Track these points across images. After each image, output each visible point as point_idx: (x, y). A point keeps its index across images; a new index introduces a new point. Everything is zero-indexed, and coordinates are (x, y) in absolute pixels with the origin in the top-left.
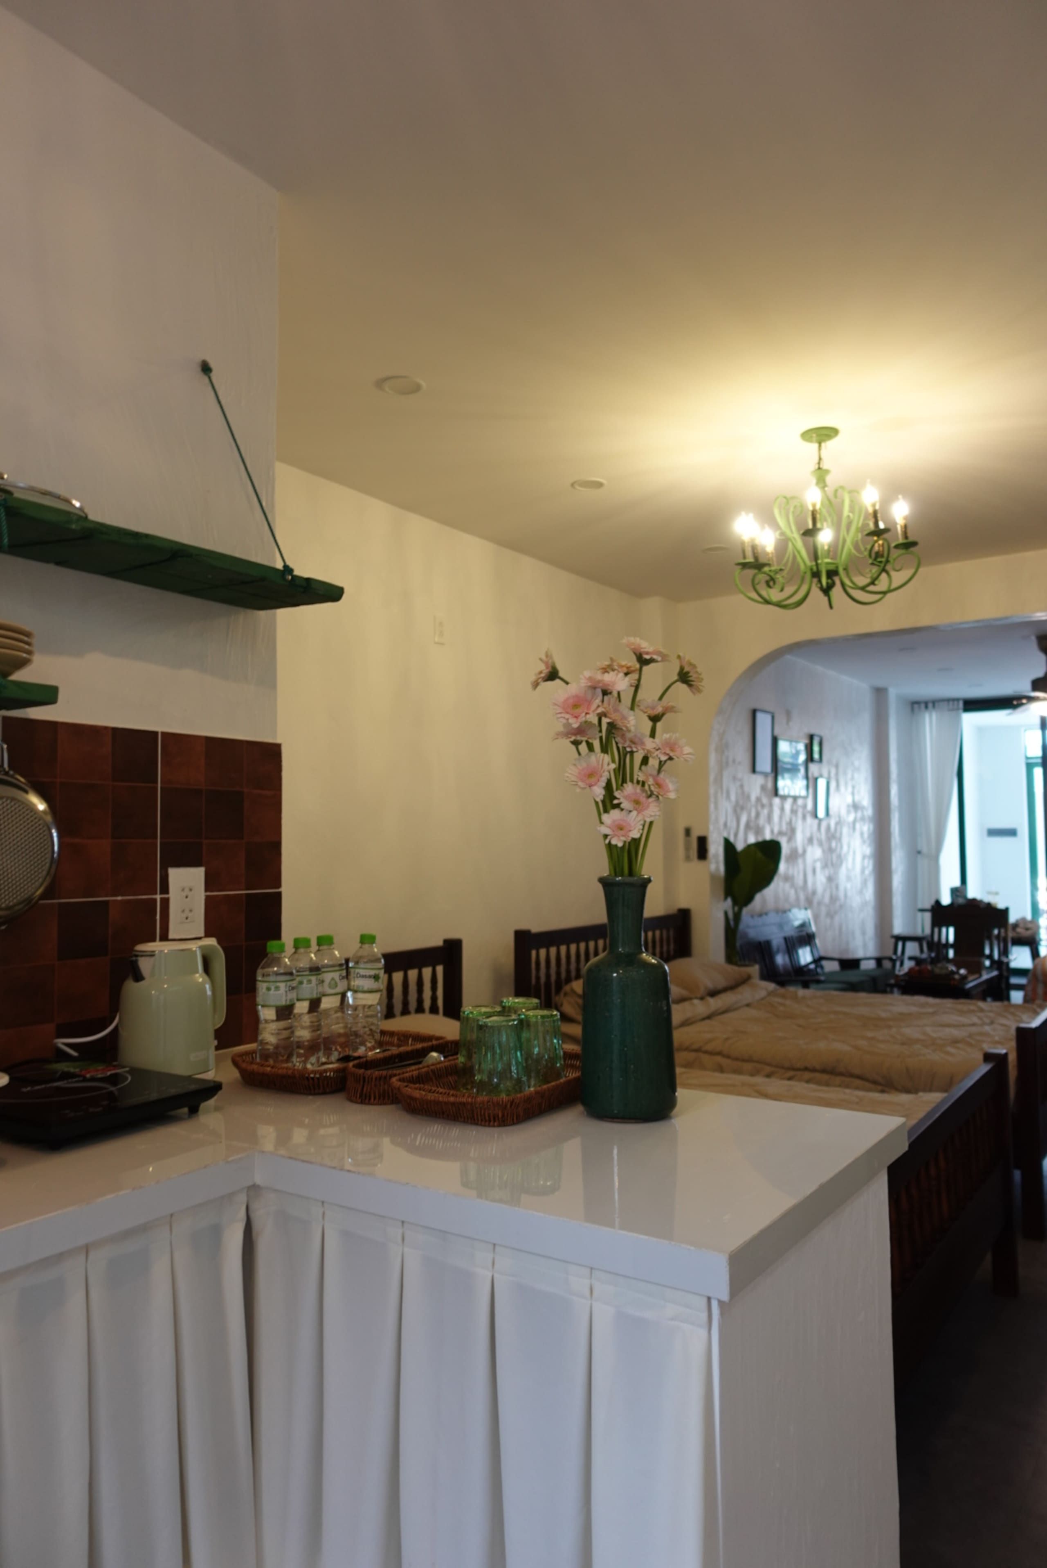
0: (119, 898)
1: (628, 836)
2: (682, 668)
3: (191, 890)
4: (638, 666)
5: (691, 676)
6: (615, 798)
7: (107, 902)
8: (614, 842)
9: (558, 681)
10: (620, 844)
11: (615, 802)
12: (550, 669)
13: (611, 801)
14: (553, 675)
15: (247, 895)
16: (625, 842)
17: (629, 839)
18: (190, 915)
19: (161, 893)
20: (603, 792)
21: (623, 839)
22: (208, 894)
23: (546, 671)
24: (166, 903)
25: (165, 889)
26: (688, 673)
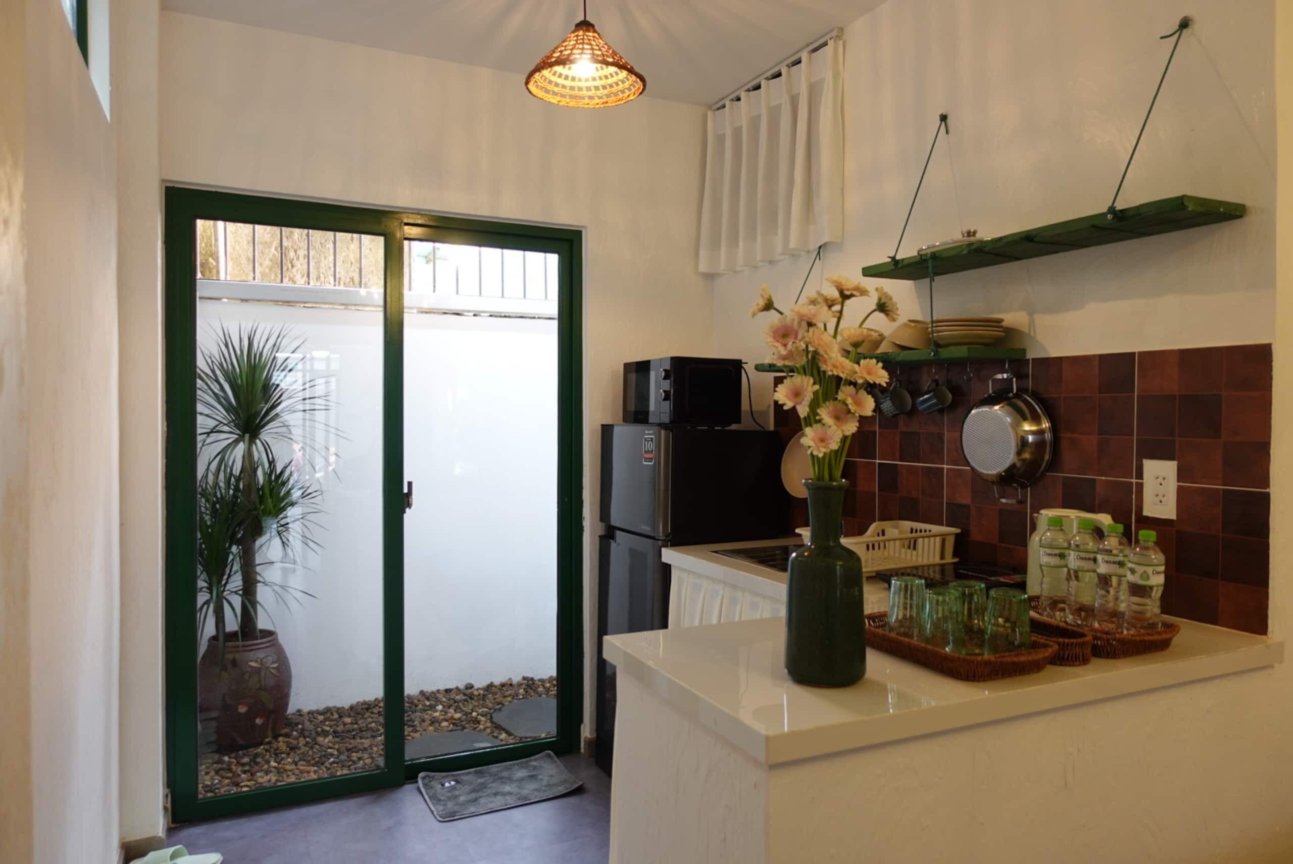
0: (1103, 478)
1: (828, 448)
2: (880, 299)
3: (1164, 479)
4: (840, 300)
5: (887, 307)
6: (818, 414)
7: (1095, 480)
8: (815, 453)
9: (773, 311)
10: (821, 455)
11: (818, 418)
12: (766, 302)
13: (815, 417)
14: (769, 306)
15: (1224, 490)
16: (825, 454)
17: (828, 451)
18: (1163, 500)
19: (1136, 479)
20: (807, 409)
21: (823, 450)
22: (1181, 484)
23: (762, 303)
24: (1140, 487)
25: (1140, 475)
26: (884, 304)
